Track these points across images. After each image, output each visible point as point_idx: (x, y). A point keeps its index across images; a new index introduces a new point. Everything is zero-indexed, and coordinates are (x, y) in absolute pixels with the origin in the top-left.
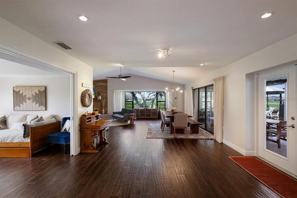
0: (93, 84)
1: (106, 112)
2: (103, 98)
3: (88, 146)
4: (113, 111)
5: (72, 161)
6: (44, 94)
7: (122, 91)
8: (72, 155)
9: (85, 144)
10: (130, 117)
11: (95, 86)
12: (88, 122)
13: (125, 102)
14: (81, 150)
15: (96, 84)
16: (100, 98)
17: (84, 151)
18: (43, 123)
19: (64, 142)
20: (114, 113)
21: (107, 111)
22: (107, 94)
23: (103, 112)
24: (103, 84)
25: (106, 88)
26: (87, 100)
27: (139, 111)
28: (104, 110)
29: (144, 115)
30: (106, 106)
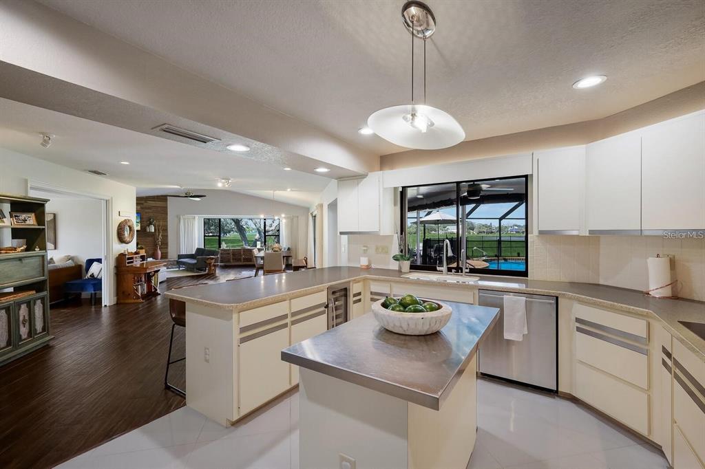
0: (137, 204)
1: (165, 256)
2: (159, 230)
3: (129, 294)
4: (180, 252)
5: (105, 313)
6: (52, 225)
7: (197, 217)
8: (106, 306)
9: (123, 293)
10: (208, 262)
11: (142, 208)
12: (128, 263)
13: (205, 236)
14: (118, 299)
15: (142, 204)
16: (152, 229)
17: (122, 301)
18: (55, 266)
19: (92, 289)
20: (180, 257)
21: (167, 253)
22: (167, 221)
23: (157, 256)
24: (159, 204)
25: (164, 211)
26: (127, 233)
27: (231, 252)
28: (159, 252)
29: (240, 260)
30: (165, 244)
